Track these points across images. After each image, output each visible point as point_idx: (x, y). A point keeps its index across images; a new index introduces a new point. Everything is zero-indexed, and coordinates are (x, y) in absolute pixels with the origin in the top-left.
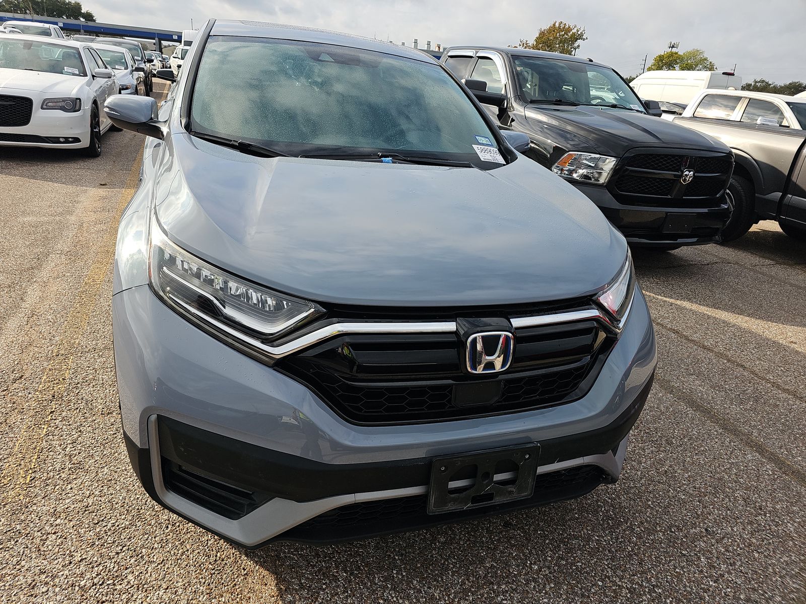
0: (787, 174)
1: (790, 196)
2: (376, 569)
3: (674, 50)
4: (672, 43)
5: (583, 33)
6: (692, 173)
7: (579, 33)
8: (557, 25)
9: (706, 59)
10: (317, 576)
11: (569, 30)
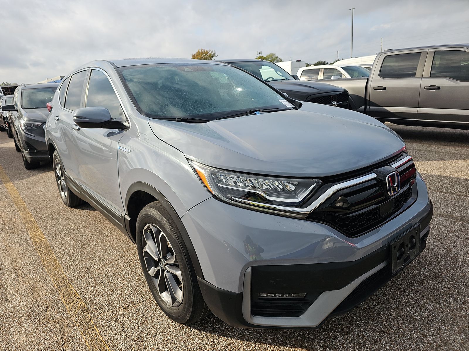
0: (364, 97)
1: (368, 107)
2: (349, 325)
3: (260, 55)
4: (259, 52)
5: (215, 53)
6: (336, 103)
7: (213, 53)
8: (200, 51)
9: (277, 57)
10: (326, 340)
11: (207, 53)
